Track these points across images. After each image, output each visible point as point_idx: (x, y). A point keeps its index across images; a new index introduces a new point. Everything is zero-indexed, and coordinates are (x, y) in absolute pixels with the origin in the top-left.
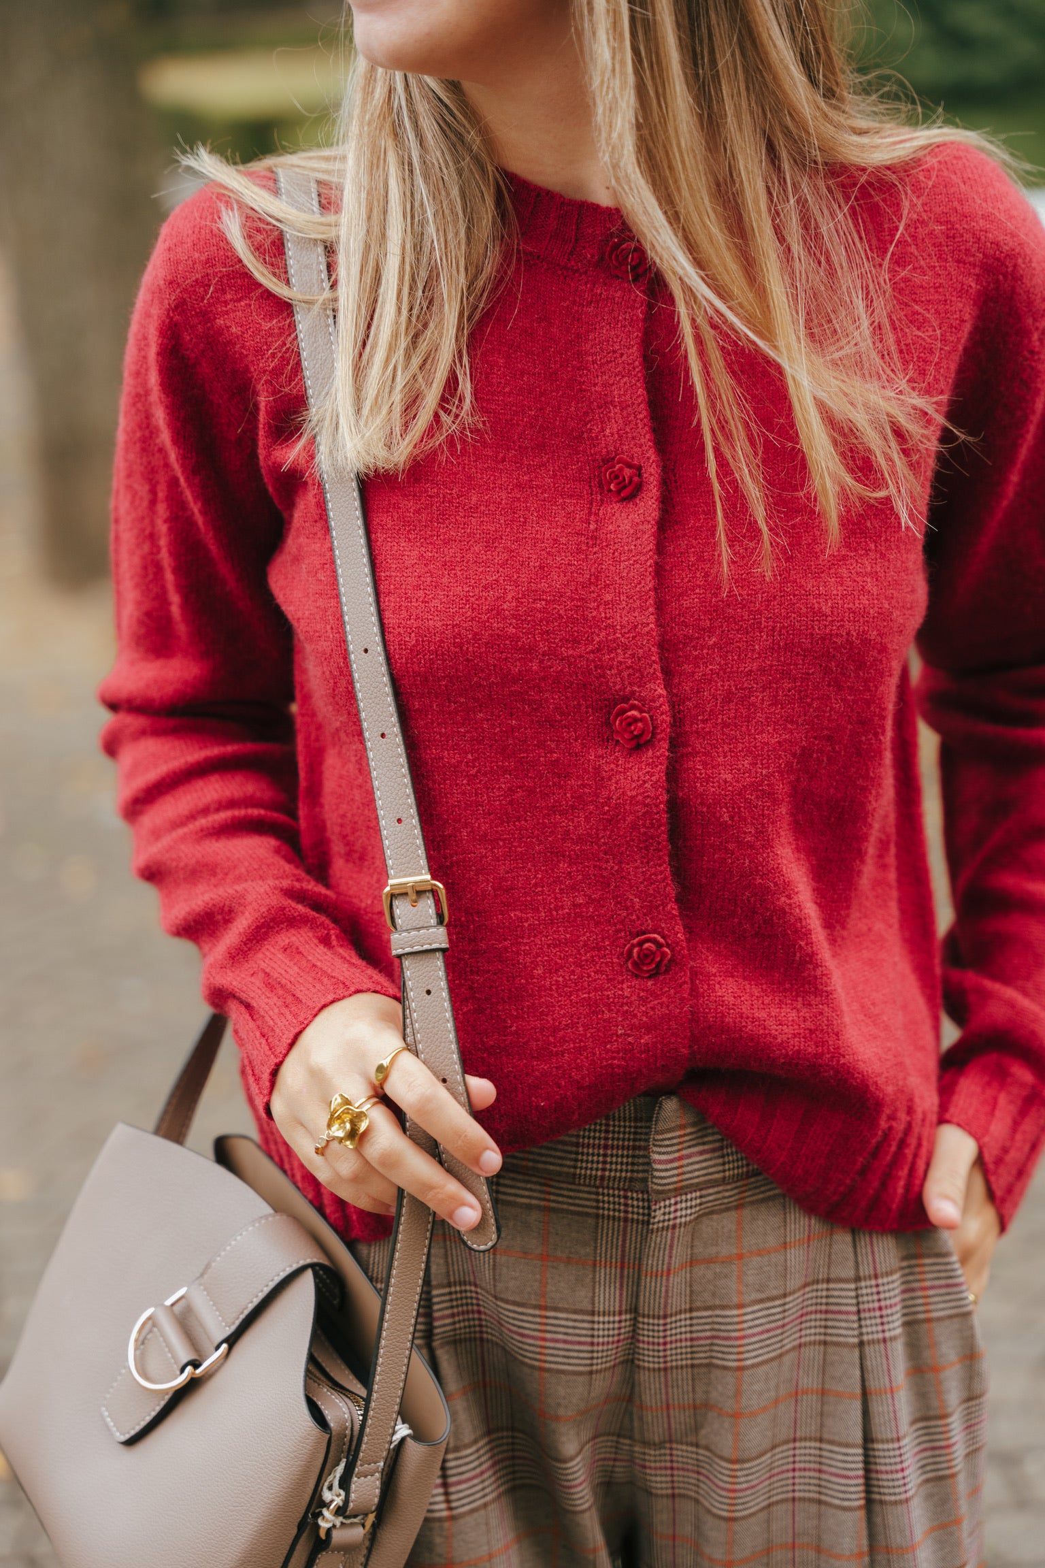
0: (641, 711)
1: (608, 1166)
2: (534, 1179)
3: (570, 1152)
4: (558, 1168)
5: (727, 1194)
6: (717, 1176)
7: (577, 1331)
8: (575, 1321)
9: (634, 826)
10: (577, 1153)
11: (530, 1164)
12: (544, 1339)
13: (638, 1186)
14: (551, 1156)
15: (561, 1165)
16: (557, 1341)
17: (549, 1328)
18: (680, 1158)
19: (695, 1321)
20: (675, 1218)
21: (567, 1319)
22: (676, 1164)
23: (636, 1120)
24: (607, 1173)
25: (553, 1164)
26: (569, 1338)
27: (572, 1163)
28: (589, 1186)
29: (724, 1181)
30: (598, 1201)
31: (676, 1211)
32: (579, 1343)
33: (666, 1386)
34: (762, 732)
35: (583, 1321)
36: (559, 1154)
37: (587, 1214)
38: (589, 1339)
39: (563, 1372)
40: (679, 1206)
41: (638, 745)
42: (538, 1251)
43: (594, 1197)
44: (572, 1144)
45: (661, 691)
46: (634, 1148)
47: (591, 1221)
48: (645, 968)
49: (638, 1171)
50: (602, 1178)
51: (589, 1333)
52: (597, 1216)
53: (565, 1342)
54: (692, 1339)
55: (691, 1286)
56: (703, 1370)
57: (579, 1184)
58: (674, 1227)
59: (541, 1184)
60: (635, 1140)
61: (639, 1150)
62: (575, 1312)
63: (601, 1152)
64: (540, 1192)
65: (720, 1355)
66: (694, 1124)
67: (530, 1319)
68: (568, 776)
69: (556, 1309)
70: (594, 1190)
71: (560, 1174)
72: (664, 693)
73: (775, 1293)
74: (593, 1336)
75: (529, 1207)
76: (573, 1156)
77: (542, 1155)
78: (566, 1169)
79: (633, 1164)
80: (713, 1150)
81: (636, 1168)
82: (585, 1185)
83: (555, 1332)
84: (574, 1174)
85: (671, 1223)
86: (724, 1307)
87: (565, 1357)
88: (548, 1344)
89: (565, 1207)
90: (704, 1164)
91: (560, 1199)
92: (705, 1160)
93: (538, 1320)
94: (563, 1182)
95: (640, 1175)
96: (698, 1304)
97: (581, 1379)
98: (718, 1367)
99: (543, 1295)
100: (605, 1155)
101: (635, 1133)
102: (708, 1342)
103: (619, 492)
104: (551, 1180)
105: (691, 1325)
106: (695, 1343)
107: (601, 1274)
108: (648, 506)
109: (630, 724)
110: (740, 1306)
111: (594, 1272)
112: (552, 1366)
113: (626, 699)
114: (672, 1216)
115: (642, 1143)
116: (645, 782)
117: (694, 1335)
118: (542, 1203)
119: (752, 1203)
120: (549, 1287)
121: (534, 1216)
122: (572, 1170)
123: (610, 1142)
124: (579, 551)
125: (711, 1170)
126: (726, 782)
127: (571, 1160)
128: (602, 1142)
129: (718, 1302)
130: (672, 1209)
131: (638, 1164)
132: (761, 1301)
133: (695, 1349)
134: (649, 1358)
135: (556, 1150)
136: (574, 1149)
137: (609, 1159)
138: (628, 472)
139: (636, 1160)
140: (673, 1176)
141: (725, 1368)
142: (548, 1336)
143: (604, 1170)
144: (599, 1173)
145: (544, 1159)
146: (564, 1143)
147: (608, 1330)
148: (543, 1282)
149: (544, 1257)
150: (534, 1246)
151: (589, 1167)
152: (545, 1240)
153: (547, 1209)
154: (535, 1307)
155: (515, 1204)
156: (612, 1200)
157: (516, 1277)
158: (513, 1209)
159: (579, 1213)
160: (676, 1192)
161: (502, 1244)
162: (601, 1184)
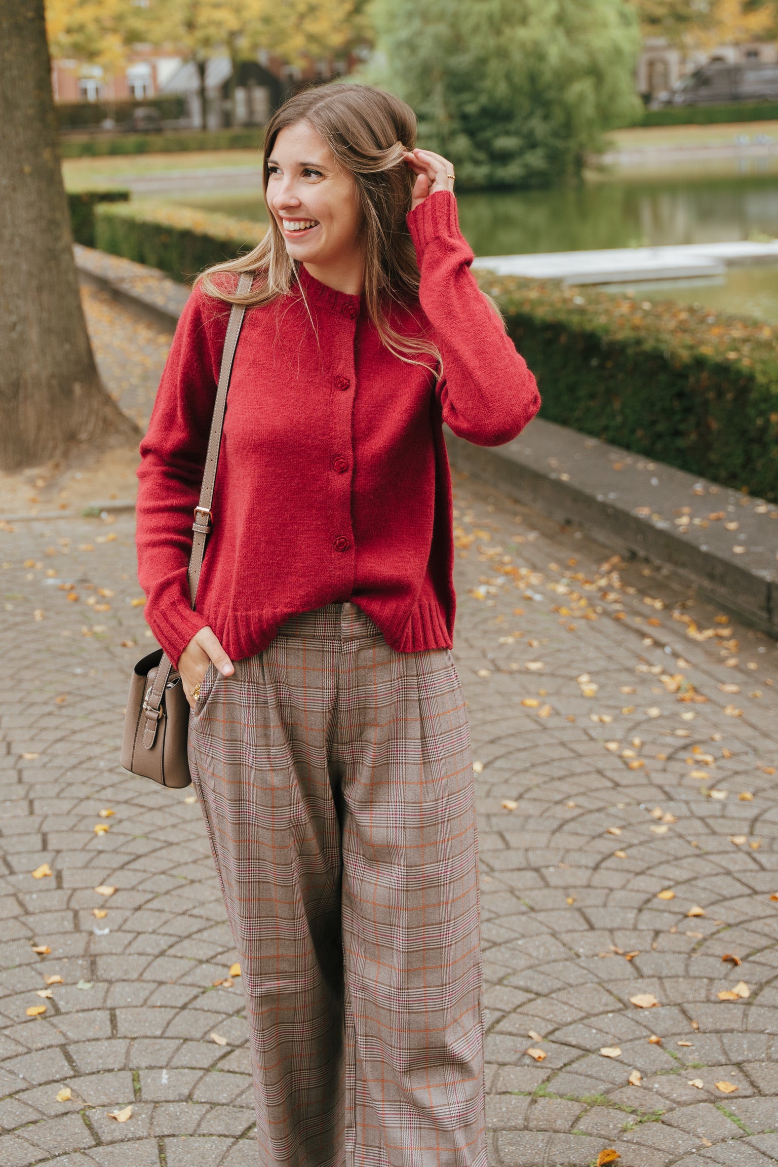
0: (344, 460)
1: (326, 631)
2: (300, 639)
3: (312, 627)
4: (309, 633)
5: (369, 641)
6: (365, 633)
7: (318, 696)
8: (316, 691)
9: (339, 499)
10: (314, 627)
11: (298, 633)
12: (304, 699)
13: (337, 638)
14: (305, 629)
16: (310, 699)
17: (306, 695)
18: (352, 626)
20: (351, 649)
21: (313, 691)
22: (350, 628)
23: (336, 613)
24: (326, 634)
25: (307, 632)
26: (315, 698)
27: (313, 631)
28: (320, 639)
29: (367, 637)
30: (323, 645)
32: (317, 700)
33: (350, 717)
35: (319, 691)
37: (318, 650)
38: (321, 698)
39: (313, 711)
40: (352, 645)
41: (342, 471)
42: (303, 666)
43: (321, 643)
44: (313, 624)
45: (351, 453)
46: (334, 623)
47: (321, 653)
48: (341, 548)
49: (337, 633)
50: (324, 636)
51: (322, 696)
52: (322, 651)
53: (313, 700)
54: (358, 698)
55: (357, 677)
56: (363, 710)
57: (316, 639)
58: (351, 652)
59: (302, 640)
60: (335, 620)
61: (337, 623)
62: (316, 688)
63: (324, 626)
64: (301, 643)
65: (369, 704)
66: (356, 614)
67: (299, 692)
68: (318, 480)
69: (310, 688)
70: (321, 641)
71: (309, 635)
73: (387, 679)
74: (323, 698)
75: (298, 649)
78: (311, 633)
79: (335, 630)
80: (363, 624)
82: (318, 639)
83: (309, 696)
84: (314, 635)
85: (349, 651)
86: (370, 685)
87: (313, 705)
88: (306, 701)
89: (311, 648)
91: (309, 645)
92: (361, 628)
93: (302, 692)
94: (309, 638)
96: (360, 684)
97: (319, 714)
98: (368, 708)
99: (305, 682)
101: (335, 617)
102: (364, 699)
103: (341, 387)
104: (306, 638)
105: (358, 692)
106: (360, 699)
107: (325, 674)
108: (351, 392)
109: (340, 464)
110: (375, 684)
111: (322, 673)
113: (339, 455)
114: (349, 648)
116: (344, 484)
117: (359, 696)
118: (303, 648)
119: (378, 646)
120: (307, 679)
121: (301, 652)
122: (313, 633)
123: (327, 622)
124: (327, 405)
125: (363, 631)
127: (313, 629)
128: (323, 622)
129: (367, 683)
130: (350, 646)
131: (337, 627)
132: (383, 683)
133: (359, 702)
134: (343, 706)
135: (308, 627)
137: (326, 628)
138: (345, 381)
140: (349, 632)
141: (371, 708)
142: (306, 698)
144: (323, 634)
145: (303, 630)
146: (310, 624)
147: (328, 694)
148: (305, 678)
149: (304, 668)
150: (301, 664)
151: (320, 632)
152: (305, 661)
153: (305, 650)
154: (302, 687)
155: (294, 649)
156: (327, 645)
157: (295, 677)
158: (293, 651)
159: (316, 650)
160: (352, 639)
161: (289, 664)
162: (324, 638)
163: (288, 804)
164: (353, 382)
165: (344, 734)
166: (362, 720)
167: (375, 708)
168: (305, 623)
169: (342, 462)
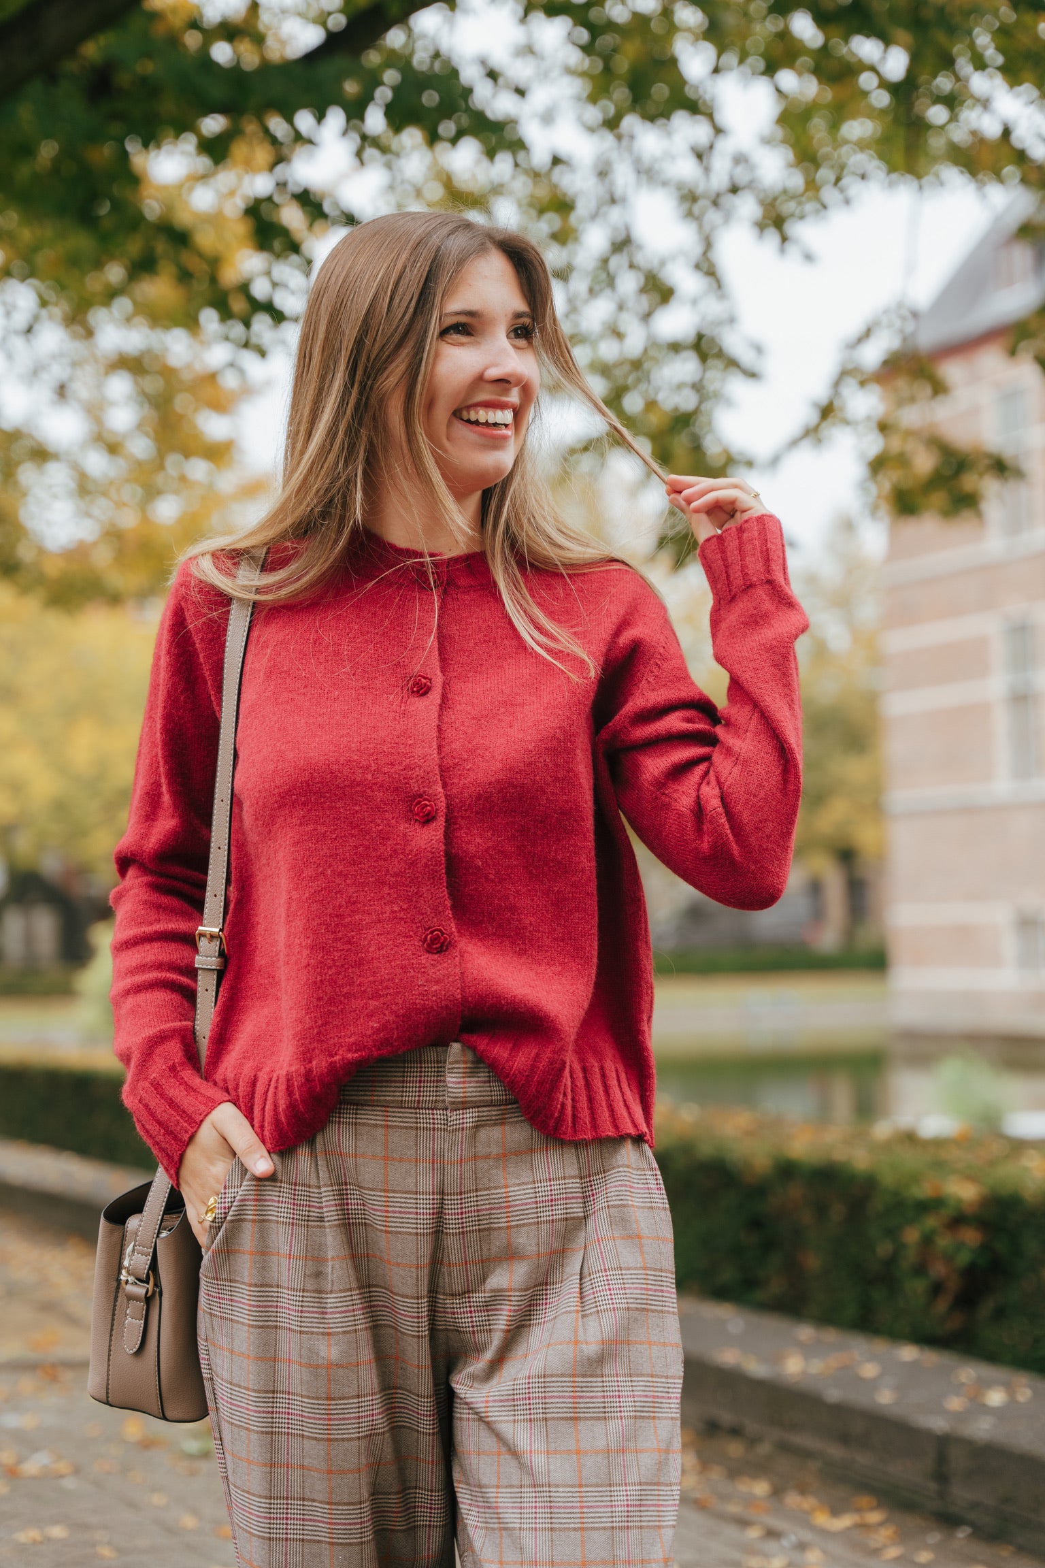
0: (429, 801)
1: (422, 1094)
2: (378, 1108)
3: (399, 1087)
4: (392, 1098)
5: (494, 1113)
6: (487, 1098)
7: (407, 1205)
8: (406, 1198)
9: (426, 865)
10: (403, 1087)
11: (375, 1098)
12: (387, 1212)
13: (440, 1105)
14: (387, 1091)
15: (394, 1096)
16: (395, 1212)
17: (390, 1204)
18: (464, 1082)
19: (479, 1198)
20: (463, 1123)
21: (401, 1198)
22: (462, 1086)
23: (438, 1062)
24: (421, 1098)
25: (388, 1096)
26: (403, 1210)
27: (400, 1094)
28: (411, 1108)
29: (491, 1104)
30: (417, 1118)
31: (463, 1118)
32: (409, 1213)
33: (464, 1246)
34: (498, 817)
35: (411, 1198)
36: (392, 1089)
37: (411, 1128)
38: (414, 1210)
39: (399, 1233)
40: (465, 1116)
41: (428, 819)
42: (383, 1154)
43: (414, 1115)
44: (400, 1082)
45: (440, 790)
46: (437, 1081)
47: (413, 1132)
48: (434, 946)
49: (439, 1096)
50: (419, 1101)
51: (414, 1206)
52: (417, 1128)
53: (400, 1212)
54: (478, 1211)
55: (475, 1174)
56: (486, 1233)
57: (405, 1108)
58: (463, 1129)
59: (382, 1111)
60: (437, 1076)
61: (439, 1080)
62: (406, 1193)
63: (418, 1085)
64: (383, 1116)
65: (496, 1221)
66: (473, 1062)
67: (378, 1198)
68: (389, 838)
69: (394, 1191)
70: (413, 1111)
71: (393, 1101)
72: (442, 791)
73: (526, 1180)
74: (417, 1208)
75: (376, 1127)
76: (401, 1089)
77: (382, 1091)
78: (396, 1098)
79: (437, 1091)
80: (485, 1082)
81: (438, 1094)
82: (408, 1108)
83: (395, 1207)
84: (402, 1101)
85: (461, 1126)
86: (496, 1188)
87: (400, 1222)
88: (390, 1215)
89: (397, 1124)
90: (479, 1089)
91: (394, 1119)
92: (479, 1087)
93: (384, 1199)
94: (395, 1107)
95: (441, 1098)
96: (480, 1186)
97: (410, 1237)
98: (495, 1229)
99: (386, 1183)
100: (420, 1087)
101: (438, 1072)
102: (488, 1212)
103: (418, 691)
104: (388, 1107)
105: (477, 1201)
106: (480, 1213)
107: (421, 1167)
108: (435, 697)
109: (423, 808)
110: (506, 1187)
111: (416, 1166)
112: (393, 1229)
113: (420, 796)
114: (461, 1121)
115: (442, 1078)
116: (432, 840)
117: (479, 1208)
118: (383, 1123)
119: (510, 1123)
120: (389, 1178)
121: (380, 1131)
122: (400, 1098)
123: (423, 1079)
124: (396, 720)
125: (485, 1094)
126: (479, 844)
127: (400, 1092)
128: (418, 1079)
129: (492, 1185)
130: (461, 1116)
131: (440, 1091)
132: (519, 1185)
133: (480, 1218)
134: (452, 1224)
135: (391, 1087)
136: (401, 1085)
137: (422, 1089)
138: (423, 680)
139: (438, 1089)
140: (460, 1093)
141: (500, 1228)
142: (390, 1209)
143: (419, 1096)
144: (417, 1098)
145: (384, 1094)
146: (395, 1082)
147: (426, 1204)
148: (386, 1175)
149: (386, 1158)
150: (379, 1151)
151: (411, 1096)
152: (386, 1147)
153: (387, 1127)
154: (381, 1191)
155: (368, 1125)
156: (425, 1117)
157: (369, 1172)
158: (366, 1129)
159: (406, 1128)
160: (463, 1105)
161: (360, 1151)
162: (418, 1106)
163: (355, 1393)
164: (438, 680)
165: (454, 1278)
166: (485, 1253)
167: (508, 1227)
168: (387, 1081)
169: (426, 805)
